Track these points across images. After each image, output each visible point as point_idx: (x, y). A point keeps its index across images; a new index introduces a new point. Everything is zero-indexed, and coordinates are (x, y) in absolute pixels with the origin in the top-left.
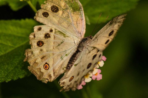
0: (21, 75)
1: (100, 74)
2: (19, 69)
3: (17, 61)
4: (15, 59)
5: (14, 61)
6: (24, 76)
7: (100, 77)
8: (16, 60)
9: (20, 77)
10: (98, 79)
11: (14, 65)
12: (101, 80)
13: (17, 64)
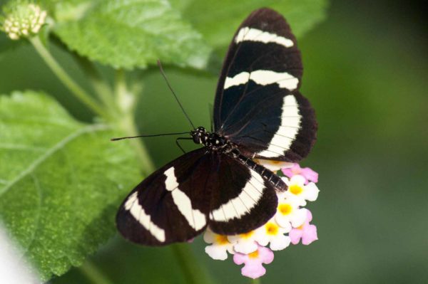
0: (56, 265)
1: (311, 223)
2: (45, 247)
3: (32, 226)
4: (26, 222)
5: (23, 228)
6: (65, 266)
7: (310, 235)
8: (29, 224)
9: (56, 273)
10: (307, 242)
11: (28, 238)
12: (314, 243)
13: (33, 234)
